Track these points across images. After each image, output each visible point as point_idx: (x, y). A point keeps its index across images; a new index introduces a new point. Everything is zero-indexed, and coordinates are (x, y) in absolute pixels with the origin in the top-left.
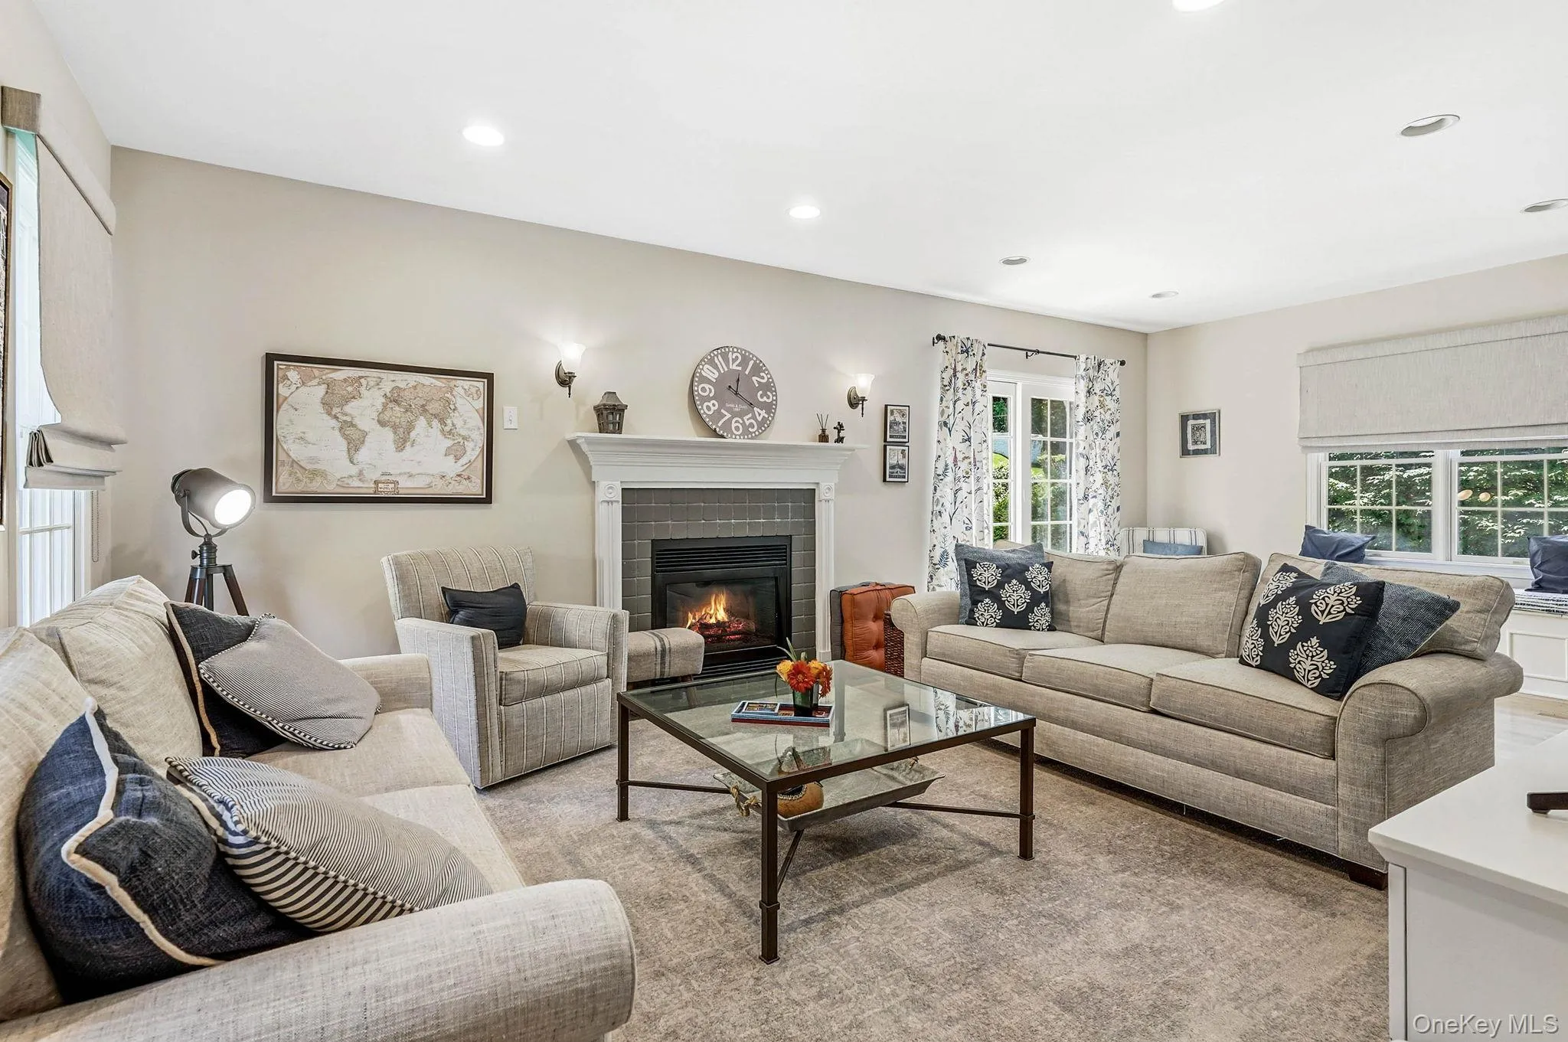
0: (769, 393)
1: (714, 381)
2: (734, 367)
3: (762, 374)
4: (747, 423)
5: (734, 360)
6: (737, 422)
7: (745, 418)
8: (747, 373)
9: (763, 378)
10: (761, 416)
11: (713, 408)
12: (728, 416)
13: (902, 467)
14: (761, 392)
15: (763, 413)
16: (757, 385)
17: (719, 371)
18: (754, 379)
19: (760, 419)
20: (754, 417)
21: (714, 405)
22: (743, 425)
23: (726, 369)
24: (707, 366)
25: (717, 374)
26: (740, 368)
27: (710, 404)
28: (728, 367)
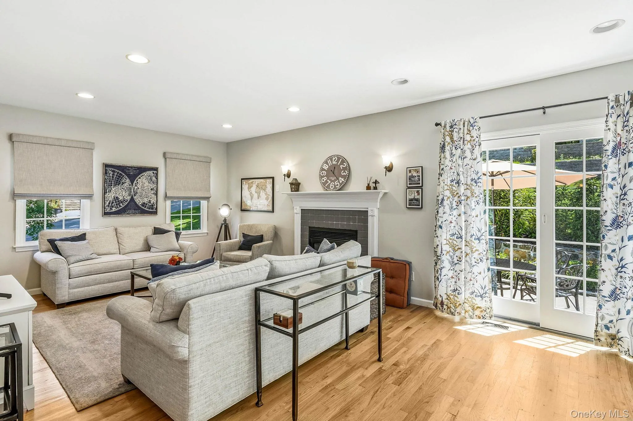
0: (346, 171)
1: (326, 169)
2: (334, 163)
3: (344, 164)
4: (336, 184)
5: (334, 160)
6: (332, 184)
7: (335, 182)
8: (339, 164)
9: (344, 165)
10: (342, 181)
11: (325, 180)
12: (330, 182)
13: (417, 200)
14: (343, 171)
15: (343, 180)
16: (342, 168)
17: (328, 165)
18: (341, 166)
19: (341, 182)
20: (339, 182)
21: (325, 179)
22: (335, 185)
23: (331, 164)
24: (325, 164)
25: (328, 167)
26: (336, 163)
27: (324, 178)
28: (332, 163)
